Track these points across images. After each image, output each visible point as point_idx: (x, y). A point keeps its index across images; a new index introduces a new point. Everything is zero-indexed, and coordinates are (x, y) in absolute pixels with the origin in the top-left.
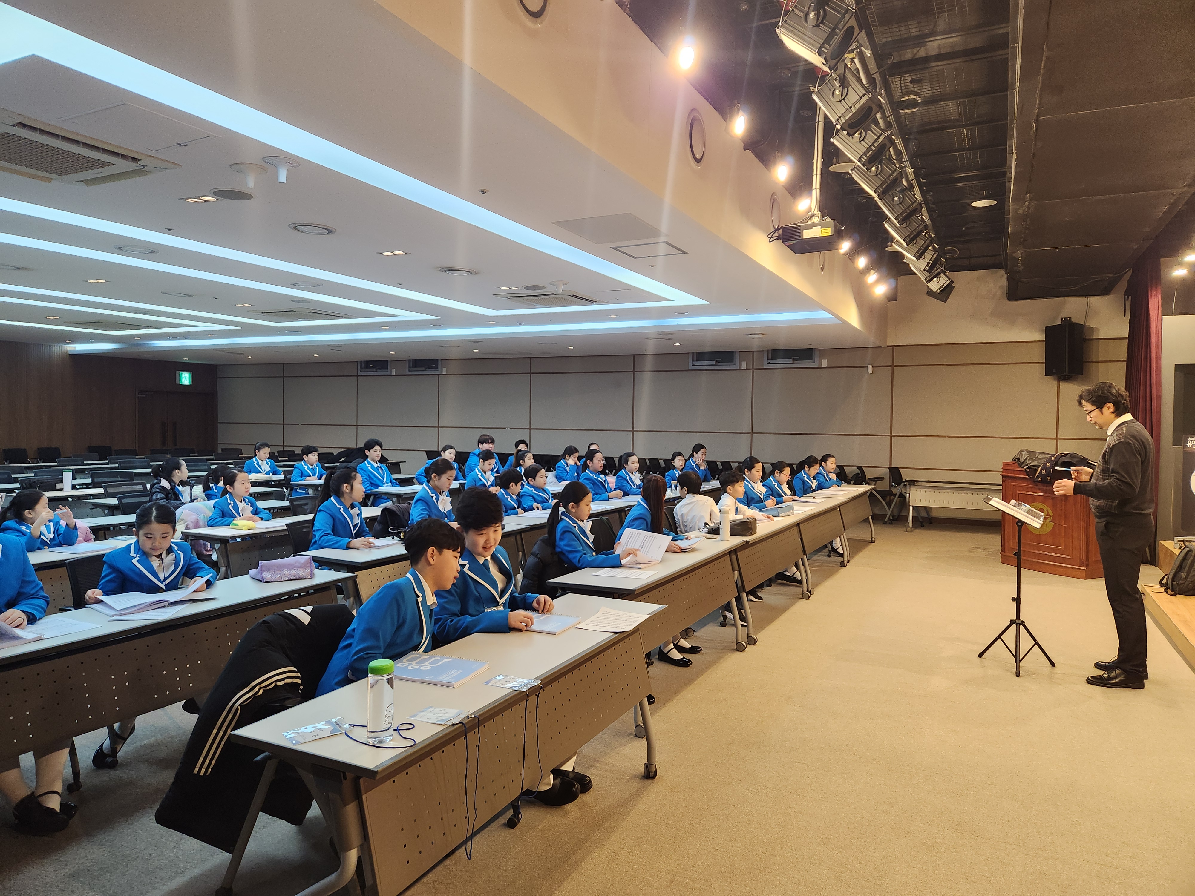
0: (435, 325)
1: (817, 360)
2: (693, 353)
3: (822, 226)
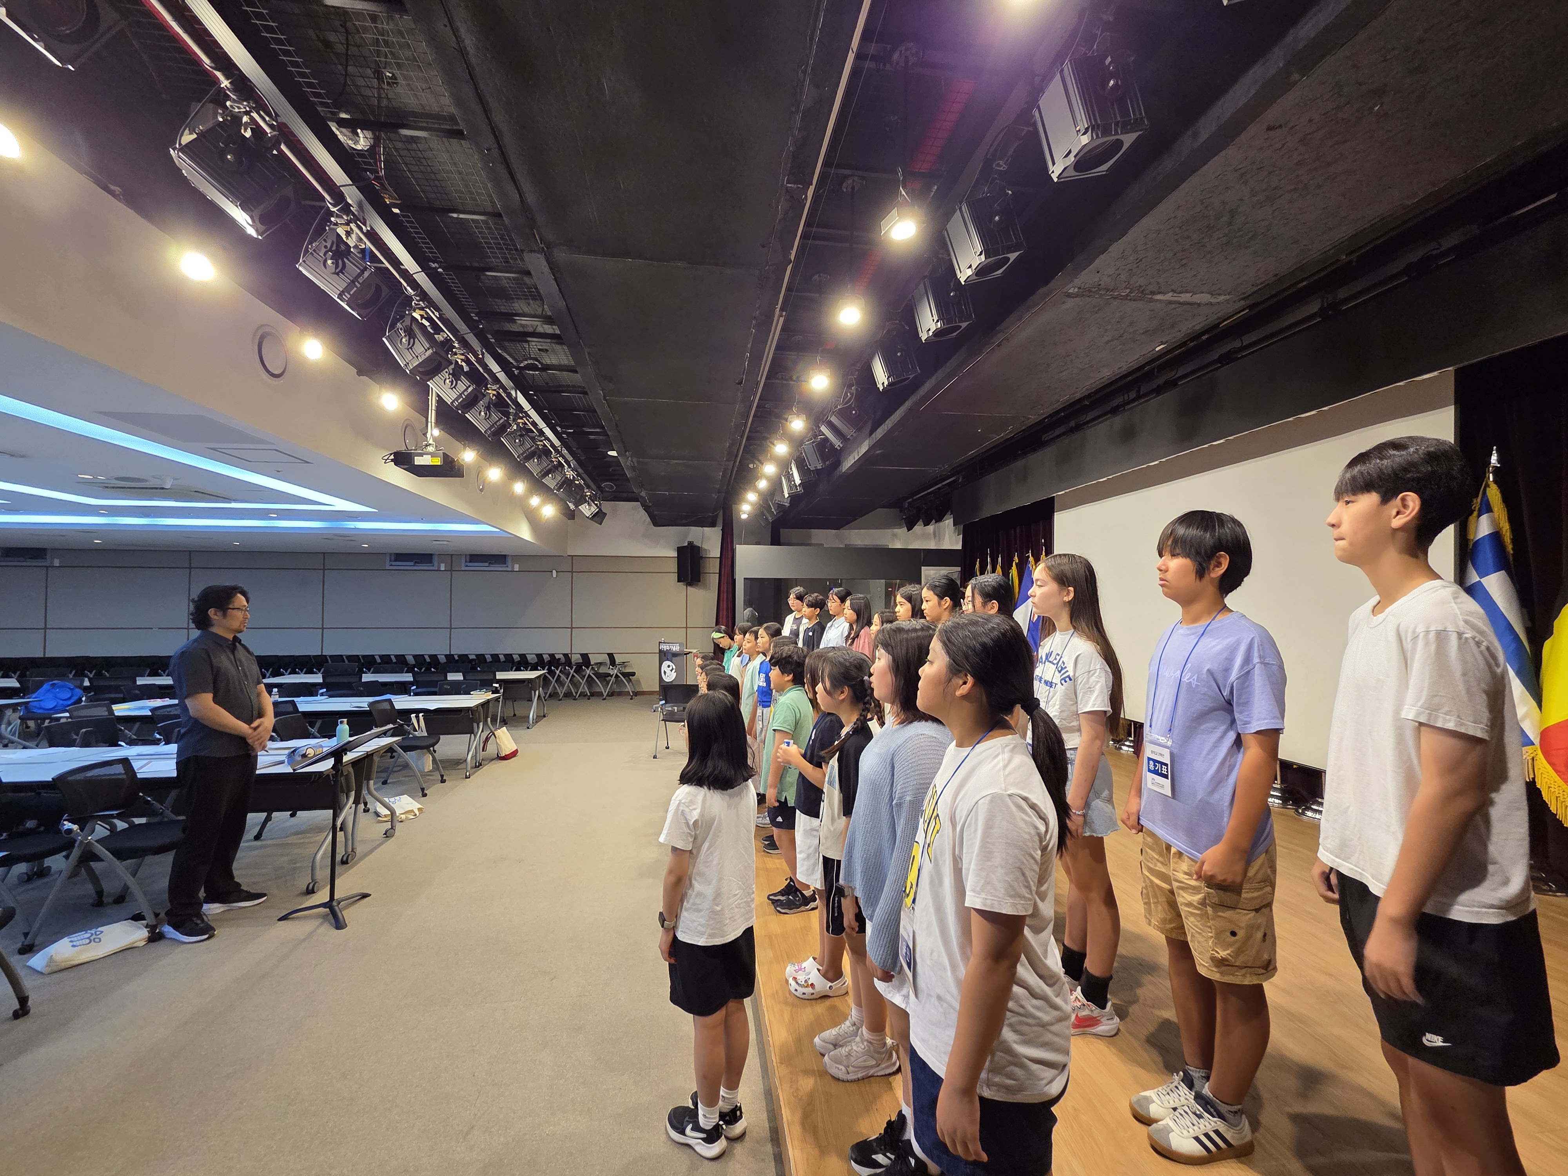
0: (11, 509)
1: (510, 564)
2: (391, 554)
3: (433, 455)
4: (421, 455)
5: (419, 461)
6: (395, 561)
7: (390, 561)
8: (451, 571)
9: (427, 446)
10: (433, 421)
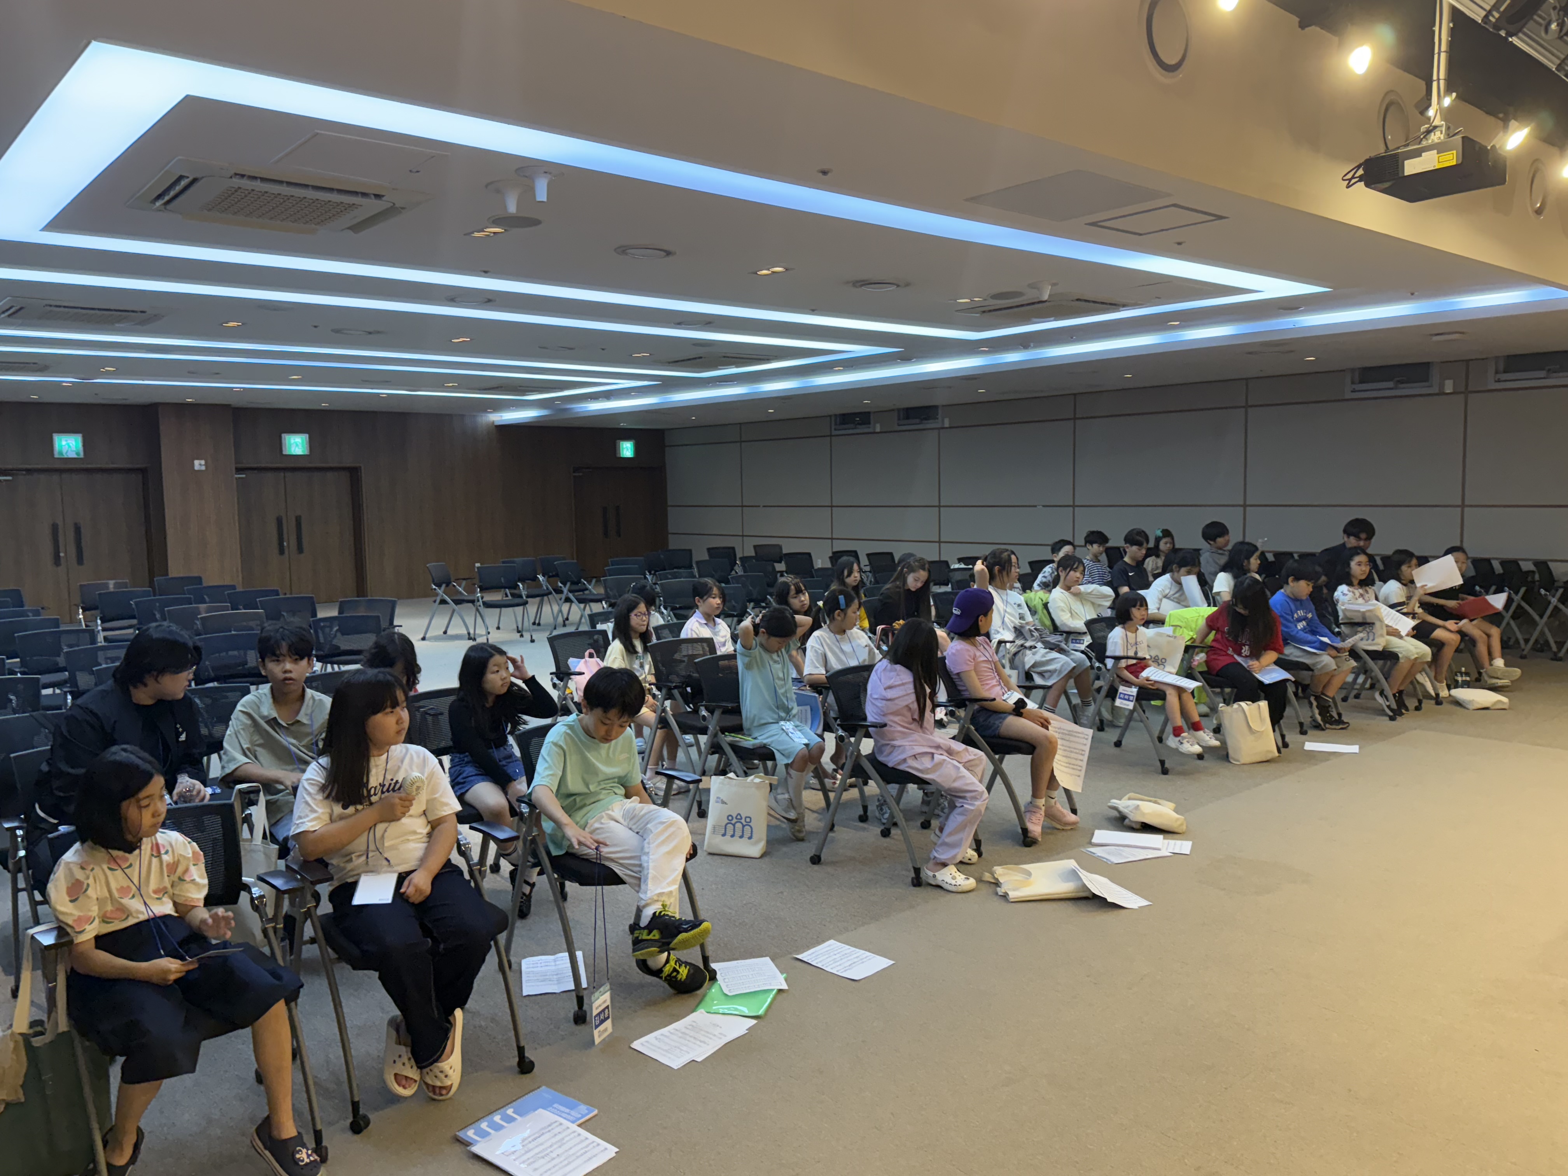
0: (905, 358)
2: (1353, 370)
3: (1440, 148)
4: (1417, 154)
5: (1412, 167)
6: (1361, 382)
7: (1353, 383)
8: (1467, 392)
9: (1428, 132)
10: (1442, 76)
